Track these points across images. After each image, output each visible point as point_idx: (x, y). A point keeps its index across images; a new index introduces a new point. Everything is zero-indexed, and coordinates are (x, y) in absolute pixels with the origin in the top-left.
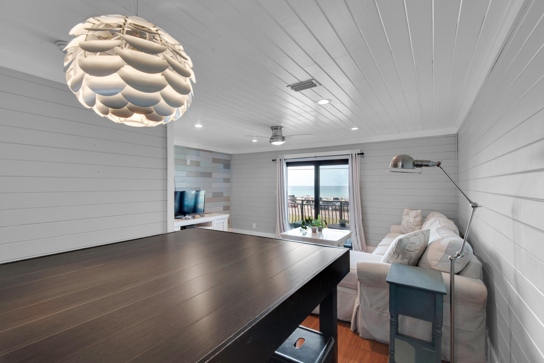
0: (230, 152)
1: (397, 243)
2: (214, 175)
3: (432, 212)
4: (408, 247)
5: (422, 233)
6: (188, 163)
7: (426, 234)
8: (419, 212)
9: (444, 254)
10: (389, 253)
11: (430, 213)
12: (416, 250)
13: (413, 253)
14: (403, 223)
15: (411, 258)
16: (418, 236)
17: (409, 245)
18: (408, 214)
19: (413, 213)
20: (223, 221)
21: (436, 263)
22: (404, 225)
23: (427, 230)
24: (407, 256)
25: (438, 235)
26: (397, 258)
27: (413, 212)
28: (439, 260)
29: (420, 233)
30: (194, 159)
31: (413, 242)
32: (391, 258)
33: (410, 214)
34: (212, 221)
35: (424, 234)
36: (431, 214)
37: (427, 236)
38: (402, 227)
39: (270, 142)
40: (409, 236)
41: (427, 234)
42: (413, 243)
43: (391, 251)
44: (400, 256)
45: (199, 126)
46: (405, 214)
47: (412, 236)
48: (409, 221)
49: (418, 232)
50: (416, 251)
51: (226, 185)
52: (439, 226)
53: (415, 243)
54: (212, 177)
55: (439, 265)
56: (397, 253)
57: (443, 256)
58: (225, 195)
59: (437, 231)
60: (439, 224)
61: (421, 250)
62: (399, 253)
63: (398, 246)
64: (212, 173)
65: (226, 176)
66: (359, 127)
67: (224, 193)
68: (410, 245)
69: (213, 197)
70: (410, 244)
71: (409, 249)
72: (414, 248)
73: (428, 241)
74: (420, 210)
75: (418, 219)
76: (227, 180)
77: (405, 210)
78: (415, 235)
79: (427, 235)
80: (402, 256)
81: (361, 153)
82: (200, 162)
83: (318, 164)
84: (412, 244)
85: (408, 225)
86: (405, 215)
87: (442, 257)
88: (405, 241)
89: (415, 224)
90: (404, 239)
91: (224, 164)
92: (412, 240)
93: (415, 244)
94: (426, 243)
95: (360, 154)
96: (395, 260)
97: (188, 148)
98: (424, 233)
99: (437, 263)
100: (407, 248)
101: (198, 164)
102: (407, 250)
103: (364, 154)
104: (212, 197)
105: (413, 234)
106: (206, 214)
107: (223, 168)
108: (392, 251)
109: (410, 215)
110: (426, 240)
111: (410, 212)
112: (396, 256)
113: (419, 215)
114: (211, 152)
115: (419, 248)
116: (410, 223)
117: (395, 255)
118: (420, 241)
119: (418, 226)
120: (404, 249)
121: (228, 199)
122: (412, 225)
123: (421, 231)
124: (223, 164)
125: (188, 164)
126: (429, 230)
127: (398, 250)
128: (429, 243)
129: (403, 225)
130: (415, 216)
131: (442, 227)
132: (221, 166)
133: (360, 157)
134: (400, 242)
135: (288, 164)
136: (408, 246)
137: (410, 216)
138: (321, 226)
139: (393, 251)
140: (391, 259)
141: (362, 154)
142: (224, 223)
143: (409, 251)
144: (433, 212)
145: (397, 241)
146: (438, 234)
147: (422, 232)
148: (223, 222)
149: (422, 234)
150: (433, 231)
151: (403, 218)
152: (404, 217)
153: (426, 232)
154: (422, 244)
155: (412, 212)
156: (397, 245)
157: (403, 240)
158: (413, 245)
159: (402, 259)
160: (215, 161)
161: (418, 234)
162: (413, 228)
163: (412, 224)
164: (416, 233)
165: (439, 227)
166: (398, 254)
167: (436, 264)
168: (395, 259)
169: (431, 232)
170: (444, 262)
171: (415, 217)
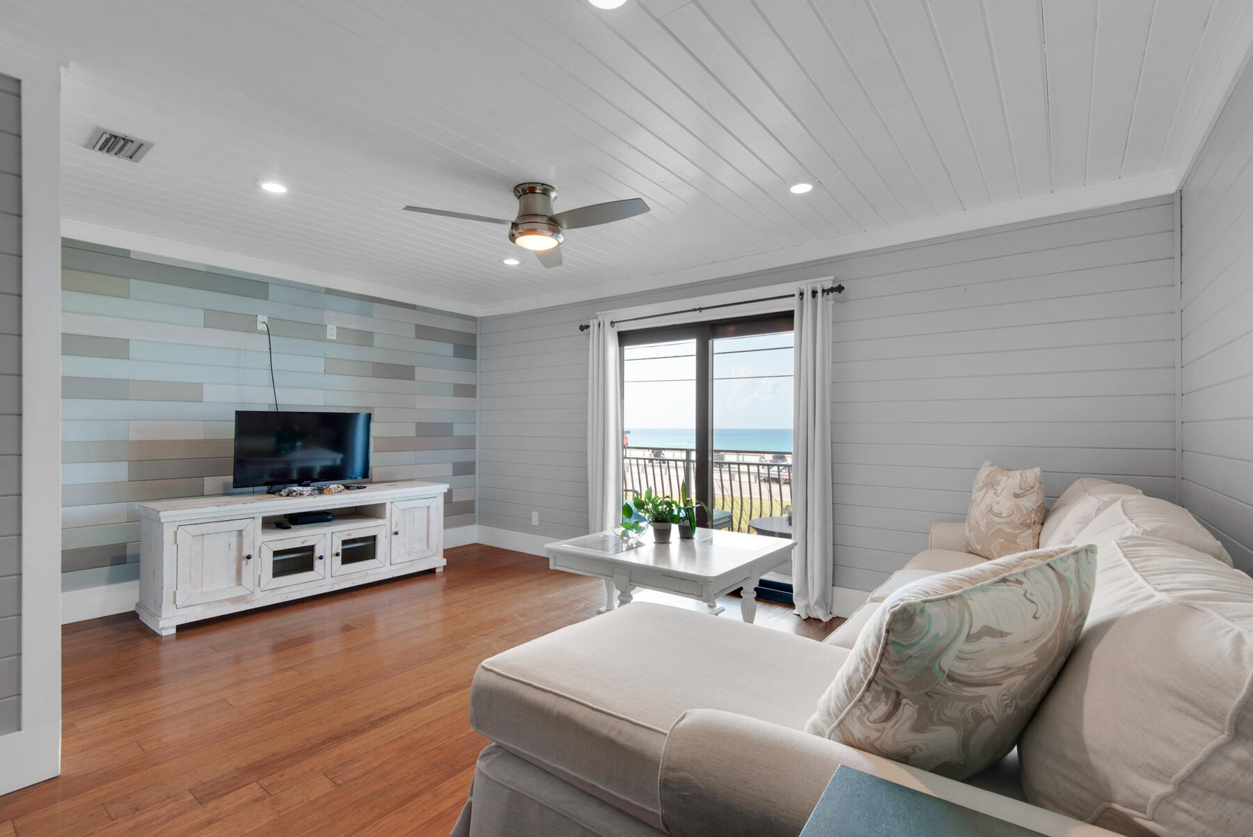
0: (477, 311)
1: (884, 634)
2: (420, 373)
3: (1083, 480)
4: (958, 658)
5: (1049, 565)
6: (332, 333)
7: (1070, 575)
8: (1033, 474)
9: (1222, 738)
10: (849, 680)
11: (1073, 482)
12: (1008, 671)
13: (992, 693)
14: (972, 514)
15: (979, 718)
16: (1020, 583)
17: (960, 645)
18: (991, 484)
19: (1011, 481)
20: (427, 502)
21: (1156, 790)
22: (977, 522)
23: (1076, 553)
24: (952, 712)
25: (1141, 581)
26: (888, 717)
27: (1009, 477)
28: (1182, 772)
29: (1039, 569)
30: (354, 323)
31: (995, 626)
32: (857, 712)
33: (998, 483)
34: (385, 504)
35: (1060, 577)
36: (1076, 486)
37: (1081, 589)
38: (970, 531)
39: (513, 238)
40: (968, 587)
41: (1078, 572)
42: (988, 631)
43: (856, 670)
44: (908, 711)
45: (274, 188)
46: (981, 484)
47: (983, 589)
48: (996, 509)
49: (1023, 559)
50: (1011, 680)
51: (463, 403)
52: (1129, 529)
53: (1005, 629)
54: (414, 380)
55: (1182, 817)
56: (886, 691)
57: (1218, 751)
58: (458, 430)
59: (1125, 556)
60: (1125, 518)
61: (1044, 667)
62: (898, 694)
63: (889, 648)
64: (414, 367)
65: (464, 379)
66: (818, 184)
67: (455, 426)
68: (969, 647)
69: (416, 437)
70: (970, 638)
71: (961, 669)
72: (996, 662)
73: (1082, 616)
74: (1037, 470)
75: (1031, 502)
76: (467, 391)
77: (982, 470)
78: (1004, 580)
79: (1079, 580)
80: (919, 711)
81: (836, 285)
82: (372, 333)
83: (707, 331)
84: (987, 639)
85: (990, 524)
86: (981, 489)
87: (1199, 755)
88: (937, 623)
89: (1016, 519)
90: (932, 609)
91: (454, 344)
92: (983, 610)
93: (1002, 634)
94: (1072, 627)
95: (832, 290)
96: (880, 726)
97: (329, 291)
98: (1059, 567)
99: (1164, 799)
100: (948, 662)
101: (365, 338)
102: (951, 677)
103: (843, 288)
104: (415, 435)
105: (995, 573)
106: (371, 482)
107: (452, 355)
108: (861, 669)
109: (999, 489)
110: (1074, 611)
111: (999, 477)
112: (882, 708)
113: (1032, 487)
114: (413, 307)
115: (1026, 657)
116: (999, 515)
117: (876, 699)
118: (1035, 617)
119: (1029, 526)
120: (929, 669)
121: (469, 443)
122: (1007, 523)
123: (1042, 557)
124: (452, 346)
125: (329, 337)
126: (1090, 550)
127: (895, 671)
128: (1090, 622)
129: (973, 522)
130: (1019, 491)
131: (1146, 533)
132: (448, 349)
133: (832, 302)
134: (899, 627)
135: (625, 338)
136: (952, 652)
137: (999, 491)
138: (687, 523)
139: (866, 674)
140: (859, 719)
141: (840, 289)
142: (431, 508)
143: (959, 682)
144: (1085, 477)
145: (887, 617)
146: (1136, 575)
147: (1049, 560)
148: (428, 507)
149: (1050, 572)
150: (1108, 552)
151: (973, 497)
152: (977, 495)
153: (1071, 561)
154: (1050, 634)
155: (1005, 478)
156: (886, 644)
157: (922, 611)
158: (988, 643)
159: (917, 728)
160: (423, 332)
161: (1024, 573)
162: (1009, 533)
163: (1006, 520)
164: (1008, 567)
165: (1128, 534)
166: (893, 696)
167: (1153, 797)
168: (874, 722)
169: (1100, 556)
170: (1224, 795)
171: (1016, 496)
